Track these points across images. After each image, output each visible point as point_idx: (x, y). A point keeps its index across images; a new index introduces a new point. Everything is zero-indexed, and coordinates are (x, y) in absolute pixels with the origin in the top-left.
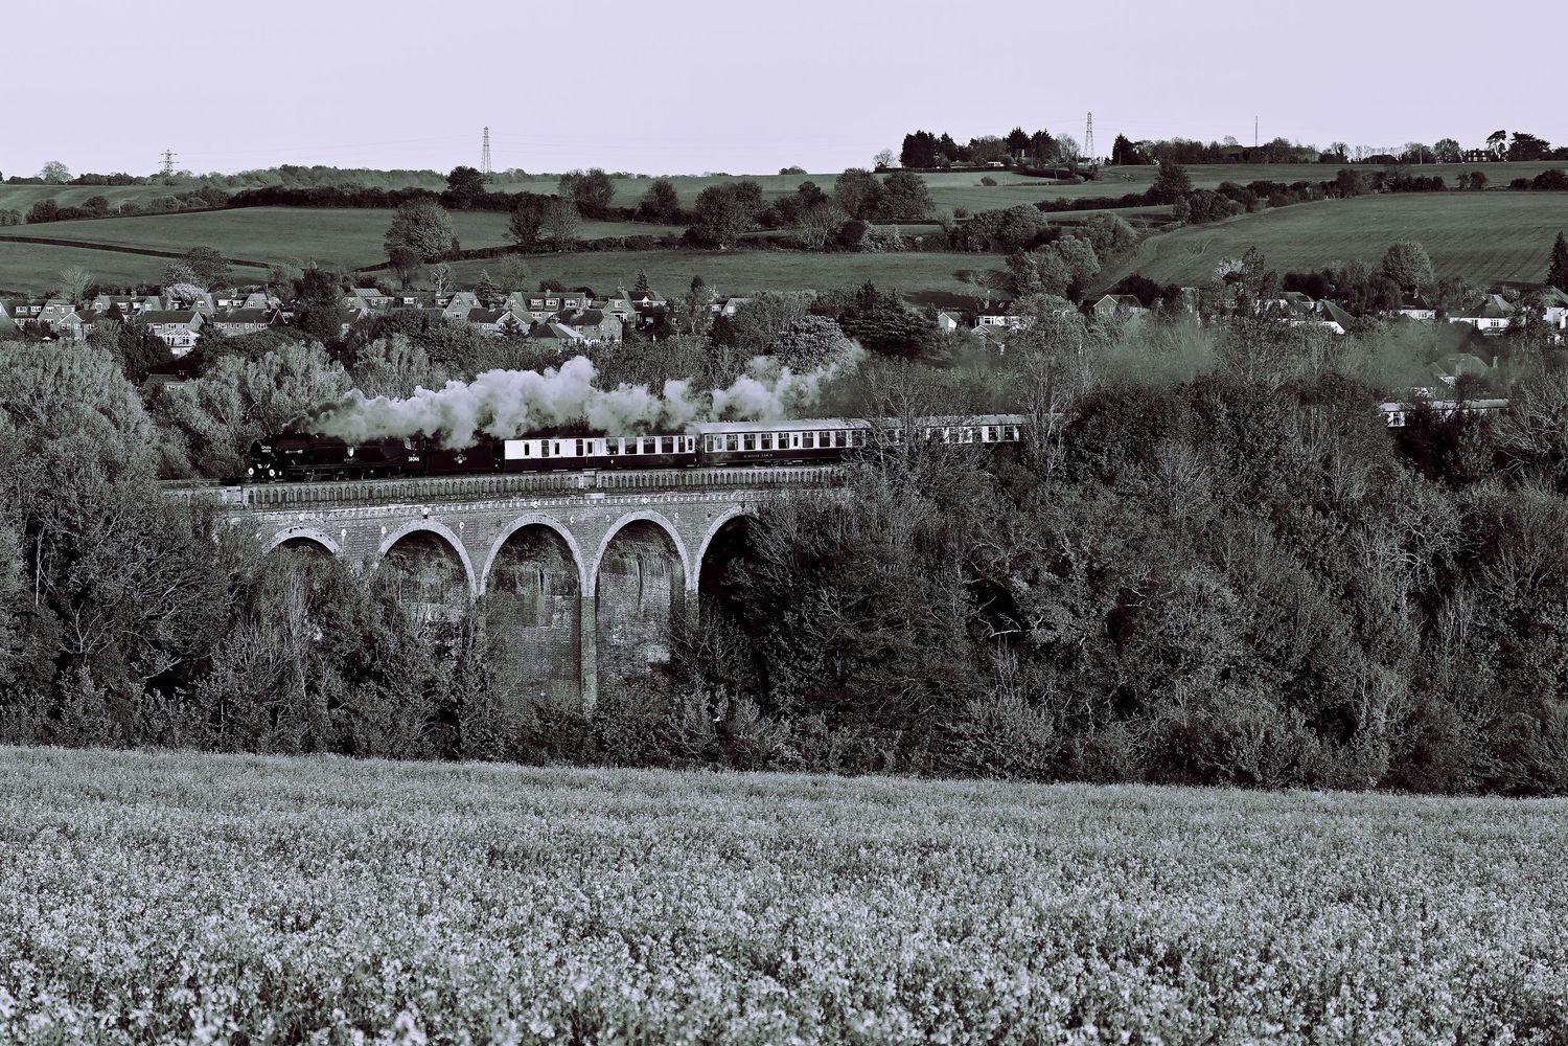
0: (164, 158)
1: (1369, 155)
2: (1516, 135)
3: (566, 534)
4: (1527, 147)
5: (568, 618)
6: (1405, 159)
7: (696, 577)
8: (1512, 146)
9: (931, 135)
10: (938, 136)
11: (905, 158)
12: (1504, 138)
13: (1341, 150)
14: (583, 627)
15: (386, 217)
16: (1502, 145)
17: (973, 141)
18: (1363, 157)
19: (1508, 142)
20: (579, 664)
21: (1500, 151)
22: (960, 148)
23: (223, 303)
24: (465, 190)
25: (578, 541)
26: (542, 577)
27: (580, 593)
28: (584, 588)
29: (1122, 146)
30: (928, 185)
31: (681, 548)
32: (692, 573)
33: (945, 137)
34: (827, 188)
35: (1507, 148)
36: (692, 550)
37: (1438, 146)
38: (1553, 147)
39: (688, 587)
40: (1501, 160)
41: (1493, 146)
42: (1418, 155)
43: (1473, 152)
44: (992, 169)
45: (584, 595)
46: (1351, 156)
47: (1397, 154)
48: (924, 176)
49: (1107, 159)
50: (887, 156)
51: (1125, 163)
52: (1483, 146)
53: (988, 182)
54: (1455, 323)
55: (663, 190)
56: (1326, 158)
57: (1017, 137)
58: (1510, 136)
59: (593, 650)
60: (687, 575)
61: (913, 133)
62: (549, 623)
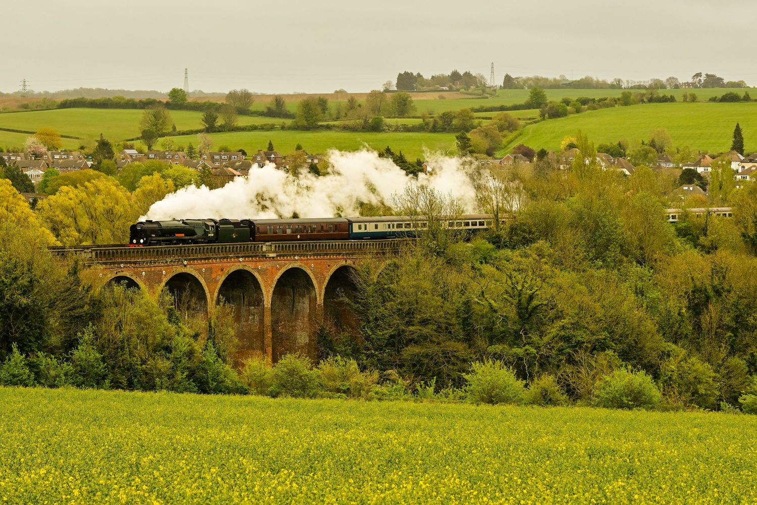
0: (22, 83)
1: (633, 85)
2: (707, 75)
3: (256, 275)
4: (713, 81)
5: (257, 318)
6: (651, 87)
7: (322, 297)
8: (704, 80)
9: (412, 74)
10: (415, 74)
11: (398, 85)
12: (701, 76)
13: (619, 82)
14: (265, 323)
15: (139, 114)
16: (700, 80)
17: (433, 77)
18: (630, 85)
19: (703, 78)
20: (263, 342)
21: (699, 83)
22: (427, 80)
23: (57, 157)
24: (178, 101)
25: (262, 278)
26: (244, 297)
27: (264, 305)
28: (265, 303)
29: (508, 79)
30: (413, 99)
31: (315, 282)
32: (320, 295)
33: (419, 74)
34: (362, 101)
35: (703, 81)
36: (320, 283)
37: (668, 80)
38: (725, 81)
39: (318, 302)
40: (699, 87)
41: (695, 80)
42: (658, 85)
43: (685, 83)
44: (443, 91)
45: (266, 306)
46: (624, 85)
47: (647, 85)
48: (411, 94)
49: (501, 86)
50: (389, 84)
51: (510, 88)
52: (690, 81)
53: (442, 98)
54: (686, 169)
55: (279, 101)
56: (612, 87)
57: (455, 76)
58: (704, 75)
59: (270, 335)
60: (318, 296)
61: (402, 73)
62: (247, 321)
